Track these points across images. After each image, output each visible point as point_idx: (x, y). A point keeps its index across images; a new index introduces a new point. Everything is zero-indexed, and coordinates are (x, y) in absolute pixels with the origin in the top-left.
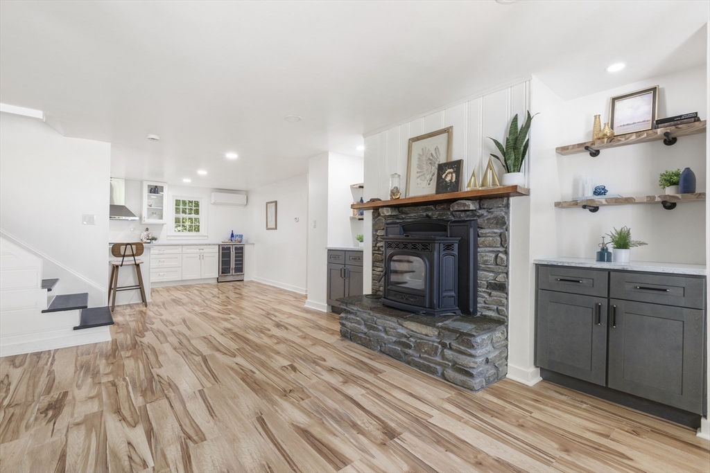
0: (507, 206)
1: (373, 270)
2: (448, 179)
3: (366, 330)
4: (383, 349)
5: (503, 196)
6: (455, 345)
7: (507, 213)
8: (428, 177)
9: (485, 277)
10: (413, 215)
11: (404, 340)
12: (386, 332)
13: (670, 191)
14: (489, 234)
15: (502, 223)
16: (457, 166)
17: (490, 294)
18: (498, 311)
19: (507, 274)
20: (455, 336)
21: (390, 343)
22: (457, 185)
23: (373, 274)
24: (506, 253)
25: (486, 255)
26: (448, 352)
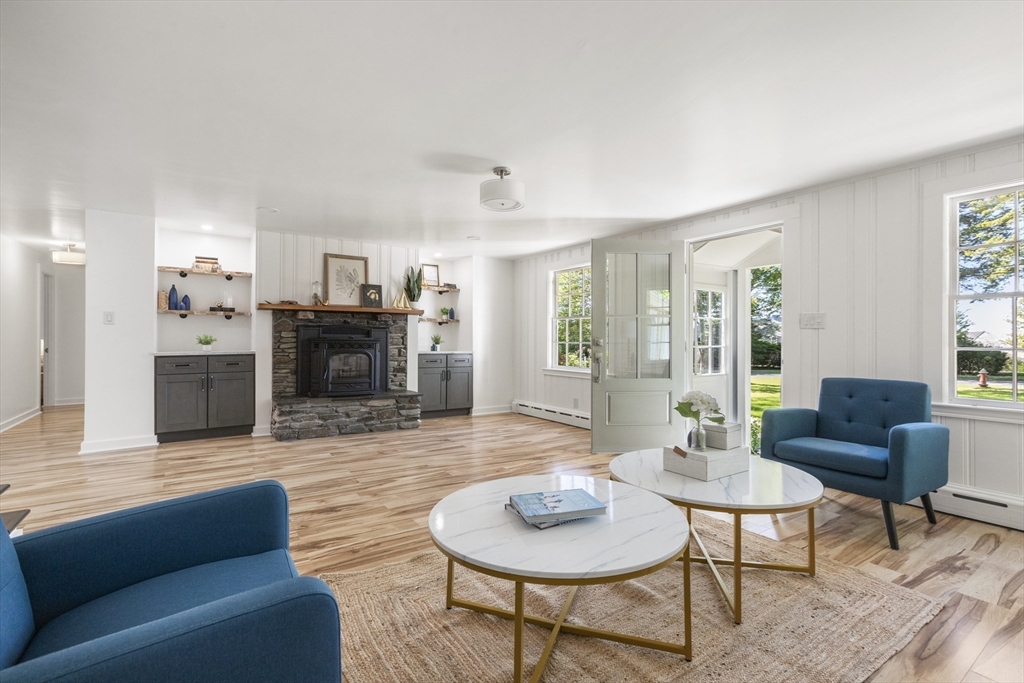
0: (406, 320)
1: (274, 373)
2: (373, 297)
3: (321, 422)
4: (343, 431)
5: (404, 315)
6: (407, 405)
7: (406, 324)
8: (349, 291)
9: (393, 364)
10: (327, 321)
11: (367, 415)
12: (348, 415)
13: (445, 317)
14: (396, 336)
15: (404, 331)
16: (378, 289)
17: (395, 376)
18: (401, 385)
19: (406, 361)
20: (407, 400)
21: (352, 423)
22: (379, 303)
23: (274, 377)
24: (405, 348)
25: (393, 350)
26: (403, 412)
